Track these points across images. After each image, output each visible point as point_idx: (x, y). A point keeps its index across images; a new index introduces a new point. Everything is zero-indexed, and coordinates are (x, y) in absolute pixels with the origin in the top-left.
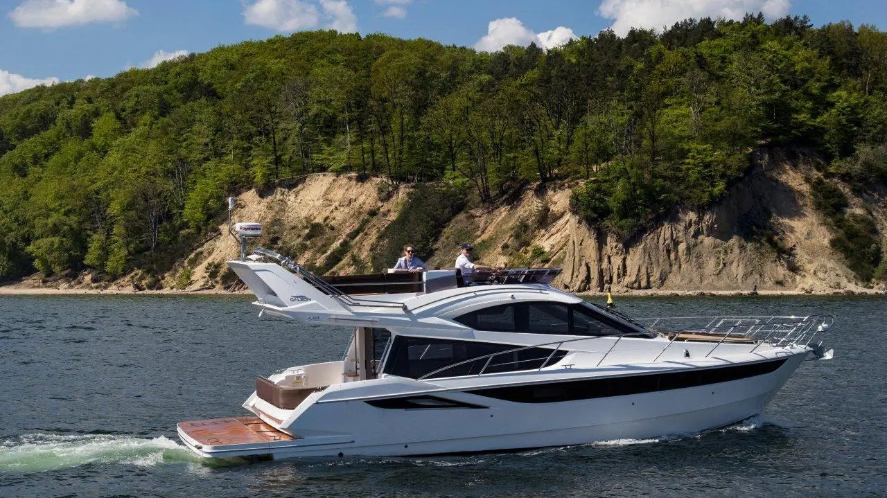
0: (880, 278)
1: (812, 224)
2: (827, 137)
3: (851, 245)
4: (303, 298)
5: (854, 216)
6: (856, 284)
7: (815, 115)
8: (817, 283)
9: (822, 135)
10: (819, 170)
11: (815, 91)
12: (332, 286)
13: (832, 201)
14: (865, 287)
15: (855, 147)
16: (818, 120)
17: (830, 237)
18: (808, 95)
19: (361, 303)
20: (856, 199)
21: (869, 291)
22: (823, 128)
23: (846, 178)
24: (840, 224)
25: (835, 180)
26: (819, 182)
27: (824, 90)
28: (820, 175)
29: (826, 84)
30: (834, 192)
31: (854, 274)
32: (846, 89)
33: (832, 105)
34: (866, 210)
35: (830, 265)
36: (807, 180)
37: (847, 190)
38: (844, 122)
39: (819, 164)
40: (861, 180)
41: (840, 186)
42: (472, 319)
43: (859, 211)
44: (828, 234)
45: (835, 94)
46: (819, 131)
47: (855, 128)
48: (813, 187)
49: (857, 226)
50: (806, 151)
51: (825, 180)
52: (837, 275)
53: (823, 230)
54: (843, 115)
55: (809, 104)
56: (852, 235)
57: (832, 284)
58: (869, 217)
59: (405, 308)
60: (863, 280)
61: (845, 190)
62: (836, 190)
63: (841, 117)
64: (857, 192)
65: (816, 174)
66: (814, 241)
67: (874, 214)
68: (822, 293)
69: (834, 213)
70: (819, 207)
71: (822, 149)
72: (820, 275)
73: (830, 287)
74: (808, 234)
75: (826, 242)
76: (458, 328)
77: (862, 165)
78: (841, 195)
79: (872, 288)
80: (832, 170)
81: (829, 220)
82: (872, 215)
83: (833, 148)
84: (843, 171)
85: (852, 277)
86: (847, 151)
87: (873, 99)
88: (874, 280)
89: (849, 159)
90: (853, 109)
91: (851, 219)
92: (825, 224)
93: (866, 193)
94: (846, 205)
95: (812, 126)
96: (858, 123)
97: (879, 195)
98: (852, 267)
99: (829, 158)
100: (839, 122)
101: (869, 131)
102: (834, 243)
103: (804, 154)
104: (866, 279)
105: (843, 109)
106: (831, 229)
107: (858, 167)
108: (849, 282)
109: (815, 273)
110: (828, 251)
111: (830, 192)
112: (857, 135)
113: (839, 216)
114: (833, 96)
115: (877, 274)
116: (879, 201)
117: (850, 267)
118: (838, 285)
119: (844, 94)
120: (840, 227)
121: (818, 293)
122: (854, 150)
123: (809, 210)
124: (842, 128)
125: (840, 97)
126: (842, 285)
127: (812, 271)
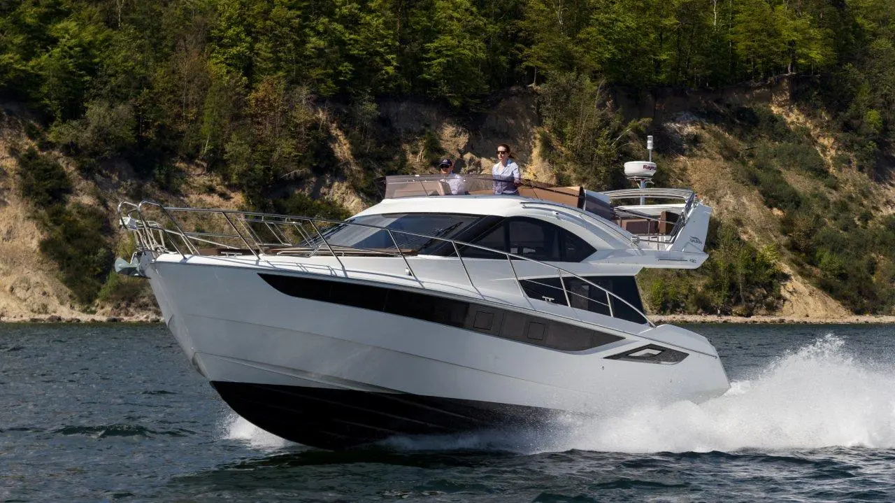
0: (106, 299)
1: (16, 217)
2: (44, 89)
3: (70, 250)
5: (79, 206)
6: (72, 307)
7: (28, 53)
8: (14, 305)
9: (38, 85)
10: (32, 137)
11: (29, 20)
13: (49, 184)
14: (84, 311)
15: (86, 105)
16: (32, 63)
17: (41, 237)
18: (20, 26)
20: (83, 183)
21: (85, 318)
22: (38, 76)
23: (71, 150)
24: (57, 217)
25: (56, 153)
26: (31, 155)
27: (46, 18)
28: (34, 144)
29: (46, 10)
30: (51, 172)
31: (70, 292)
32: (77, 19)
33: (54, 42)
34: (99, 198)
35: (34, 279)
36: (13, 152)
37: (72, 168)
38: (71, 67)
39: (32, 127)
40: (94, 154)
41: (62, 162)
43: (87, 200)
44: (38, 234)
45: (59, 26)
46: (34, 80)
47: (88, 78)
48: (22, 162)
49: (82, 223)
50: (14, 108)
51: (39, 153)
52: (44, 293)
53: (31, 226)
54: (71, 57)
55: (19, 39)
56: (73, 235)
57: (35, 307)
58: (102, 208)
60: (82, 302)
61: (69, 168)
62: (56, 167)
63: (67, 60)
64: (86, 172)
65: (27, 144)
66: (16, 243)
67: (111, 204)
68: (16, 320)
69: (50, 202)
70: (27, 192)
71: (36, 106)
72: (20, 293)
73: (32, 311)
74: (9, 232)
75: (34, 244)
77: (93, 132)
78: (63, 176)
79: (94, 312)
80: (51, 137)
81: (42, 212)
82: (106, 206)
83: (52, 104)
84: (66, 139)
85: (66, 296)
86: (74, 111)
87: (117, 36)
88: (97, 301)
89: (74, 123)
90: (86, 49)
91: (74, 212)
92: (35, 218)
93: (100, 173)
94: (69, 191)
95: (23, 71)
96: (92, 71)
97: (120, 177)
98: (69, 282)
99: (47, 120)
100: (64, 67)
101: (106, 83)
102: (45, 246)
103: (10, 113)
104: (87, 300)
105: (71, 48)
106: (43, 225)
107: (88, 134)
108: (62, 303)
109: (12, 289)
110: (36, 258)
111: (46, 171)
112: (88, 89)
113: (57, 206)
114: (57, 28)
115: (102, 293)
116: (118, 186)
117: (65, 282)
118: (45, 308)
119: (72, 25)
120: (56, 223)
121: (12, 320)
122: (85, 109)
123: (13, 196)
124: (67, 77)
125: (67, 31)
126: (50, 308)
127: (8, 288)
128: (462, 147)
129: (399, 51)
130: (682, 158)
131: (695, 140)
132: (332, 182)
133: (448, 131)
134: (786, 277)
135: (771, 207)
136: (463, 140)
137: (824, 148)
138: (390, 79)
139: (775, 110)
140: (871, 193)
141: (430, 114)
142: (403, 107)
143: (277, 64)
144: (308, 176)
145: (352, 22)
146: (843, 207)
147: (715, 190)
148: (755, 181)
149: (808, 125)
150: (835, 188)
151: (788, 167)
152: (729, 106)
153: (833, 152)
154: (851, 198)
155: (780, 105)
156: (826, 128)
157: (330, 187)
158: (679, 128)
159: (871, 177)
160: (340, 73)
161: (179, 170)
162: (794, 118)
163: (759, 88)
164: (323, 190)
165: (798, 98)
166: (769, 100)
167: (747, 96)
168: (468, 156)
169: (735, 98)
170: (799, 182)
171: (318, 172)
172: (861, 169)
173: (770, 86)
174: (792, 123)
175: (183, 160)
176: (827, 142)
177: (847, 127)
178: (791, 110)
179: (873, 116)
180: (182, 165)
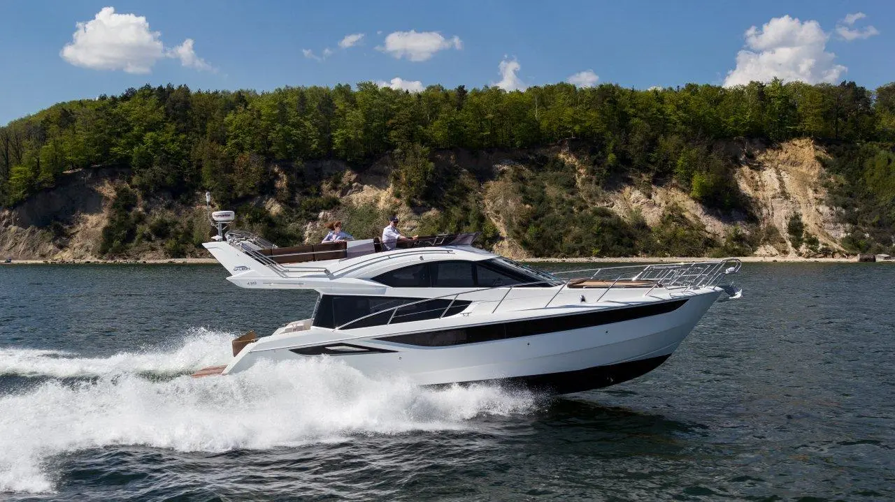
1: (102, 217)
2: (132, 162)
4: (244, 268)
5: (136, 212)
9: (130, 161)
11: (135, 133)
12: (267, 257)
13: (126, 203)
16: (128, 151)
17: (107, 225)
19: (290, 269)
20: (143, 202)
22: (130, 156)
25: (136, 189)
26: (124, 191)
28: (128, 186)
30: (130, 198)
31: (100, 249)
34: (147, 208)
35: (89, 244)
36: (117, 189)
41: (137, 193)
42: (388, 278)
43: (140, 210)
46: (128, 158)
47: (155, 156)
48: (118, 194)
49: (131, 219)
51: (128, 190)
52: (87, 250)
53: (106, 221)
55: (123, 141)
58: (145, 213)
59: (326, 271)
61: (139, 195)
62: (133, 195)
64: (147, 197)
65: (123, 185)
66: (97, 228)
69: (122, 211)
70: (114, 206)
71: (129, 169)
74: (95, 224)
75: (101, 229)
76: (376, 286)
78: (134, 199)
80: (134, 183)
82: (147, 212)
85: (96, 252)
91: (131, 215)
92: (110, 217)
93: (153, 197)
94: (134, 206)
95: (124, 155)
97: (164, 199)
100: (145, 153)
102: (105, 229)
106: (112, 220)
109: (75, 249)
110: (97, 234)
111: (128, 197)
113: (125, 212)
116: (161, 203)
123: (107, 209)
124: (145, 156)
126: (85, 257)
127: (73, 248)
128: (352, 179)
129: (320, 137)
130: (491, 182)
131: (503, 172)
132: (269, 198)
133: (348, 172)
134: (502, 239)
135: (525, 204)
136: (354, 177)
137: (580, 174)
138: (316, 150)
139: (561, 156)
140: (597, 195)
141: (342, 165)
142: (329, 163)
143: (253, 146)
144: (257, 195)
145: (297, 125)
146: (571, 203)
147: (495, 197)
148: (523, 191)
149: (576, 164)
150: (572, 194)
151: (551, 184)
152: (536, 156)
153: (584, 176)
154: (580, 199)
155: (564, 154)
156: (583, 164)
157: (268, 200)
158: (500, 168)
159: (603, 188)
160: (287, 149)
161: (197, 195)
162: (571, 160)
163: (553, 146)
164: (264, 202)
165: (574, 150)
166: (560, 152)
167: (548, 150)
168: (355, 184)
169: (541, 152)
170: (552, 191)
171: (262, 193)
172: (597, 184)
173: (560, 145)
174: (569, 162)
175: (200, 190)
176: (582, 171)
177: (595, 163)
178: (570, 156)
179: (611, 157)
180: (198, 193)
